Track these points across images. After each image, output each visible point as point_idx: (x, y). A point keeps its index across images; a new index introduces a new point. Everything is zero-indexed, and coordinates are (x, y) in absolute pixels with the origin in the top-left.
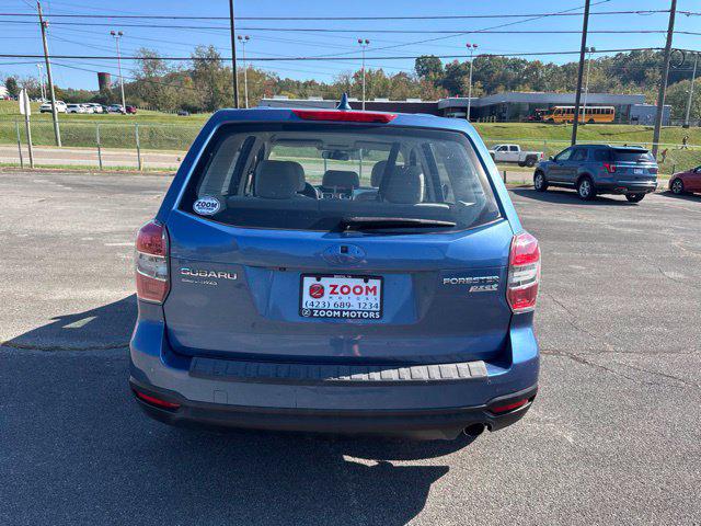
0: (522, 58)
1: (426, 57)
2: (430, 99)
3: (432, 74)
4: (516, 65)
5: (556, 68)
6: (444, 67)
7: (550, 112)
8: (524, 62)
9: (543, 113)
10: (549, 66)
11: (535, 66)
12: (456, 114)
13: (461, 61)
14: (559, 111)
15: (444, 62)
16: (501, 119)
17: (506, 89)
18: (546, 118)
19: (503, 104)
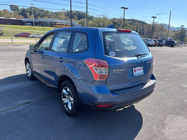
0: (44, 9)
1: (13, 5)
2: (18, 18)
3: (16, 11)
4: (42, 11)
5: (53, 13)
6: (20, 9)
7: (55, 24)
8: (44, 10)
9: (53, 25)
10: (51, 12)
11: (47, 12)
12: (29, 24)
13: (25, 8)
14: (57, 24)
15: (20, 8)
16: (42, 26)
17: (40, 17)
18: (55, 26)
19: (43, 22)
